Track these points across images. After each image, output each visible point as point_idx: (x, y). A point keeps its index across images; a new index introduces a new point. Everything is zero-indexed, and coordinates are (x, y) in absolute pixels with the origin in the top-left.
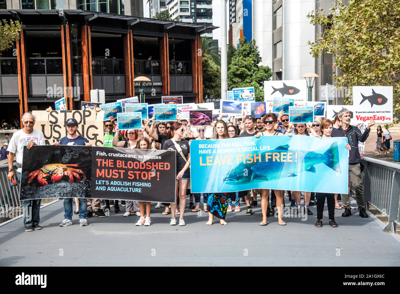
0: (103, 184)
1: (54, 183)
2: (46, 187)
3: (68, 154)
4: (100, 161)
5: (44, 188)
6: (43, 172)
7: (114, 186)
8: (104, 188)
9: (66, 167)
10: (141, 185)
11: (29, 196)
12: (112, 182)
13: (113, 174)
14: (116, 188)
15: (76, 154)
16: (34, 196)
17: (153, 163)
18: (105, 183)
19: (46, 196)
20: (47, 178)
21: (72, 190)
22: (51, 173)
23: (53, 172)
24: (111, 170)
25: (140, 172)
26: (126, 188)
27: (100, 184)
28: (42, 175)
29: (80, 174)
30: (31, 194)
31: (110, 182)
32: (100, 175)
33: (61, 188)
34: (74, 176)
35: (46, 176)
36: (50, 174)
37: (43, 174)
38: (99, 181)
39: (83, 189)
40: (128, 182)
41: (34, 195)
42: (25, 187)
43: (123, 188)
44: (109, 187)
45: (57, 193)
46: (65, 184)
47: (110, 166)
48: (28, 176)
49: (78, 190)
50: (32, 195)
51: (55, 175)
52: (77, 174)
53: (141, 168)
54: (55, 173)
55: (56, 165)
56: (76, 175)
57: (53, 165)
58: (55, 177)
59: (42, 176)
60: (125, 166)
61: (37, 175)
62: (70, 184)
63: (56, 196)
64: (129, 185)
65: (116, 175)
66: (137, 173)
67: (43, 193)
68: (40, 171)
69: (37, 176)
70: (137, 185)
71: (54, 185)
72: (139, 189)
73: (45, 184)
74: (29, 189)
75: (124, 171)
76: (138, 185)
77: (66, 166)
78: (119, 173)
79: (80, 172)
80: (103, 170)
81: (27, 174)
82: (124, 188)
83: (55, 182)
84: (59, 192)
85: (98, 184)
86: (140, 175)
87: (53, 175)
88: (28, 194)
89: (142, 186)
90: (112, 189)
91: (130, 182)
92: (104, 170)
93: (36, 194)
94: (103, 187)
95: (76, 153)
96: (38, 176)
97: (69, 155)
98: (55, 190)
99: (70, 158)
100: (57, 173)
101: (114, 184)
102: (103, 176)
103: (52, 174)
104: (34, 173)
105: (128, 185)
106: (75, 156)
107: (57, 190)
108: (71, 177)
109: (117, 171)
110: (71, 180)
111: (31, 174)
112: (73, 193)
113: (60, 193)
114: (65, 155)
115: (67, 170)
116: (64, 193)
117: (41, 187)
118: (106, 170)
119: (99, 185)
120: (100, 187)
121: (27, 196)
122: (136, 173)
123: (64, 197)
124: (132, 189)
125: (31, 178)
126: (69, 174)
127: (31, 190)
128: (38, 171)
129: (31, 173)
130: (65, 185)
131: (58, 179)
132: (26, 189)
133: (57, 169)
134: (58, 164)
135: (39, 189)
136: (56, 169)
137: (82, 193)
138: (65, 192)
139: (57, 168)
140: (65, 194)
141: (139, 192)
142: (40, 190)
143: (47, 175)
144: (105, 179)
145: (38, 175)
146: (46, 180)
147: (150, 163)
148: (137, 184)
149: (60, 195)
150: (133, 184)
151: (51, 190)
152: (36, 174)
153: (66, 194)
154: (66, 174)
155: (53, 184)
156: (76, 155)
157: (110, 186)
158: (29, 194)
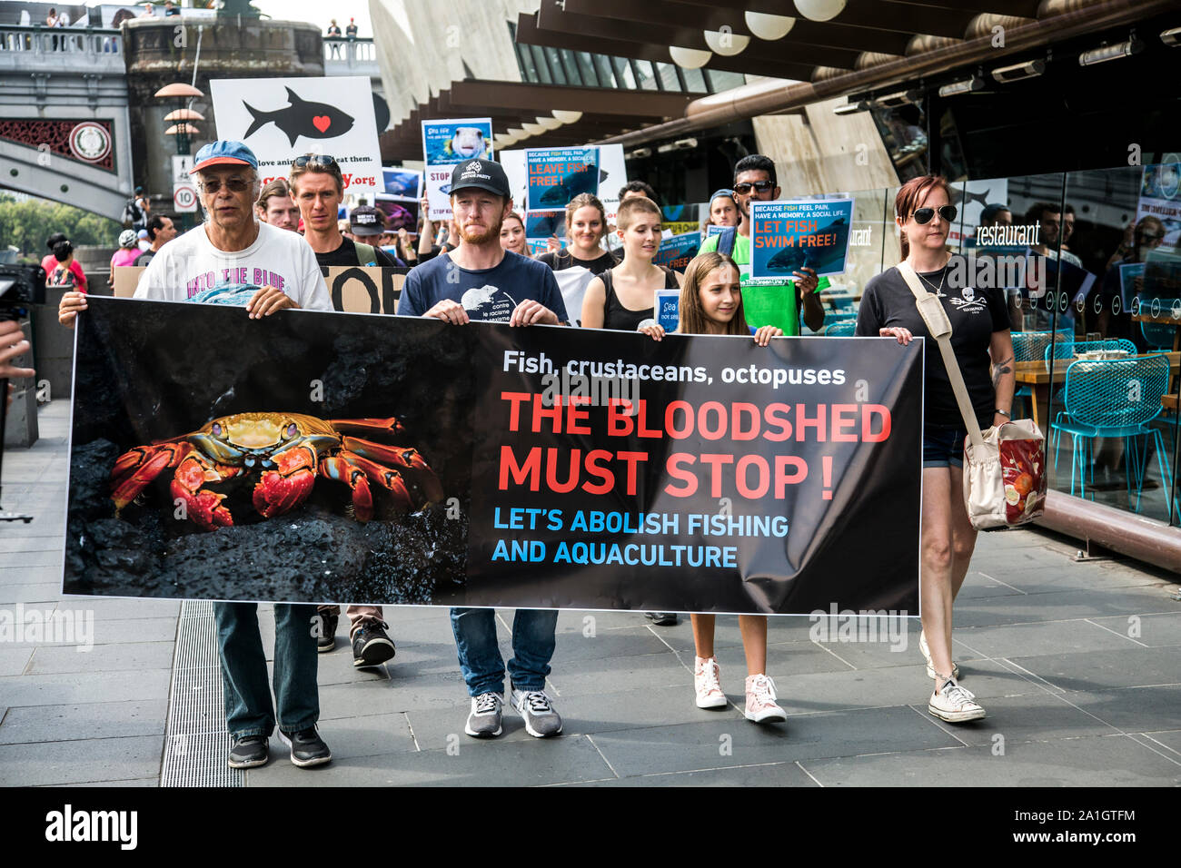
0: (533, 527)
1: (265, 520)
2: (224, 539)
3: (349, 361)
4: (522, 402)
5: (212, 543)
6: (207, 455)
7: (588, 538)
8: (538, 549)
9: (335, 436)
10: (736, 530)
11: (119, 575)
12: (580, 514)
13: (585, 476)
14: (603, 546)
15: (395, 365)
16: (149, 584)
17: (801, 408)
18: (542, 521)
19: (218, 586)
20: (231, 486)
21: (365, 565)
22: (251, 463)
23: (267, 456)
24: (578, 451)
25: (729, 459)
26: (654, 547)
27: (513, 526)
28: (198, 468)
29: (408, 474)
30: (131, 570)
31: (568, 519)
32: (519, 479)
33: (303, 549)
34: (375, 484)
35: (225, 480)
36: (246, 468)
37: (209, 464)
38: (514, 511)
39: (423, 557)
40: (665, 516)
41: (154, 577)
42: (99, 527)
43: (636, 548)
44: (563, 546)
45: (284, 579)
46: (328, 529)
47: (573, 429)
48: (114, 465)
49: (395, 563)
50: (142, 572)
51: (275, 476)
52: (393, 474)
53: (736, 435)
54: (274, 467)
55: (284, 418)
56: (389, 481)
57: (264, 418)
58: (273, 486)
59: (197, 475)
60: (648, 427)
61: (166, 467)
62: (355, 527)
63: (278, 594)
64: (670, 529)
65: (599, 481)
66: (716, 462)
67: (205, 568)
68: (186, 449)
69: (169, 473)
70: (711, 527)
71: (269, 532)
72: (726, 549)
73: (218, 521)
74: (117, 537)
75: (643, 456)
76: (718, 529)
77: (337, 428)
78: (619, 468)
79: (408, 461)
80: (536, 453)
81: (103, 455)
82: (643, 547)
83: (272, 516)
84: (293, 572)
85: (506, 526)
86: (729, 472)
87: (264, 473)
88: (115, 568)
89: (741, 534)
90: (580, 552)
91: (676, 517)
92: (539, 450)
93: (164, 571)
94: (534, 544)
95: (392, 359)
96: (178, 471)
97: (357, 365)
98: (274, 559)
99: (361, 381)
100: (285, 463)
101: (593, 529)
102: (535, 486)
103: (258, 467)
104: (150, 457)
105: (665, 532)
106: (385, 372)
107: (284, 562)
108: (362, 489)
109: (607, 456)
110: (359, 509)
111: (131, 458)
112: (366, 581)
113: (300, 579)
114: (335, 364)
115: (339, 450)
116: (321, 578)
117: (192, 537)
118: (553, 453)
119: (509, 535)
120: (515, 544)
121: (108, 575)
122: (709, 465)
123: (322, 600)
124: (684, 554)
125: (133, 478)
126: (349, 471)
127: (132, 547)
128: (178, 448)
129: (130, 454)
130: (325, 535)
131: (290, 498)
132: (100, 538)
133: (286, 441)
134: (293, 418)
135: (182, 548)
136: (278, 441)
137: (418, 578)
138: (328, 573)
139: (286, 436)
140: (324, 586)
141: (726, 565)
142: (188, 552)
143: (230, 471)
144: (545, 498)
145: (175, 467)
146: (223, 502)
147: (786, 408)
148: (715, 523)
149: (297, 588)
150: (691, 525)
151: (248, 557)
152: (159, 462)
153: (332, 582)
154: (335, 473)
155: (264, 526)
156: (394, 371)
157: (571, 538)
158: (122, 565)
